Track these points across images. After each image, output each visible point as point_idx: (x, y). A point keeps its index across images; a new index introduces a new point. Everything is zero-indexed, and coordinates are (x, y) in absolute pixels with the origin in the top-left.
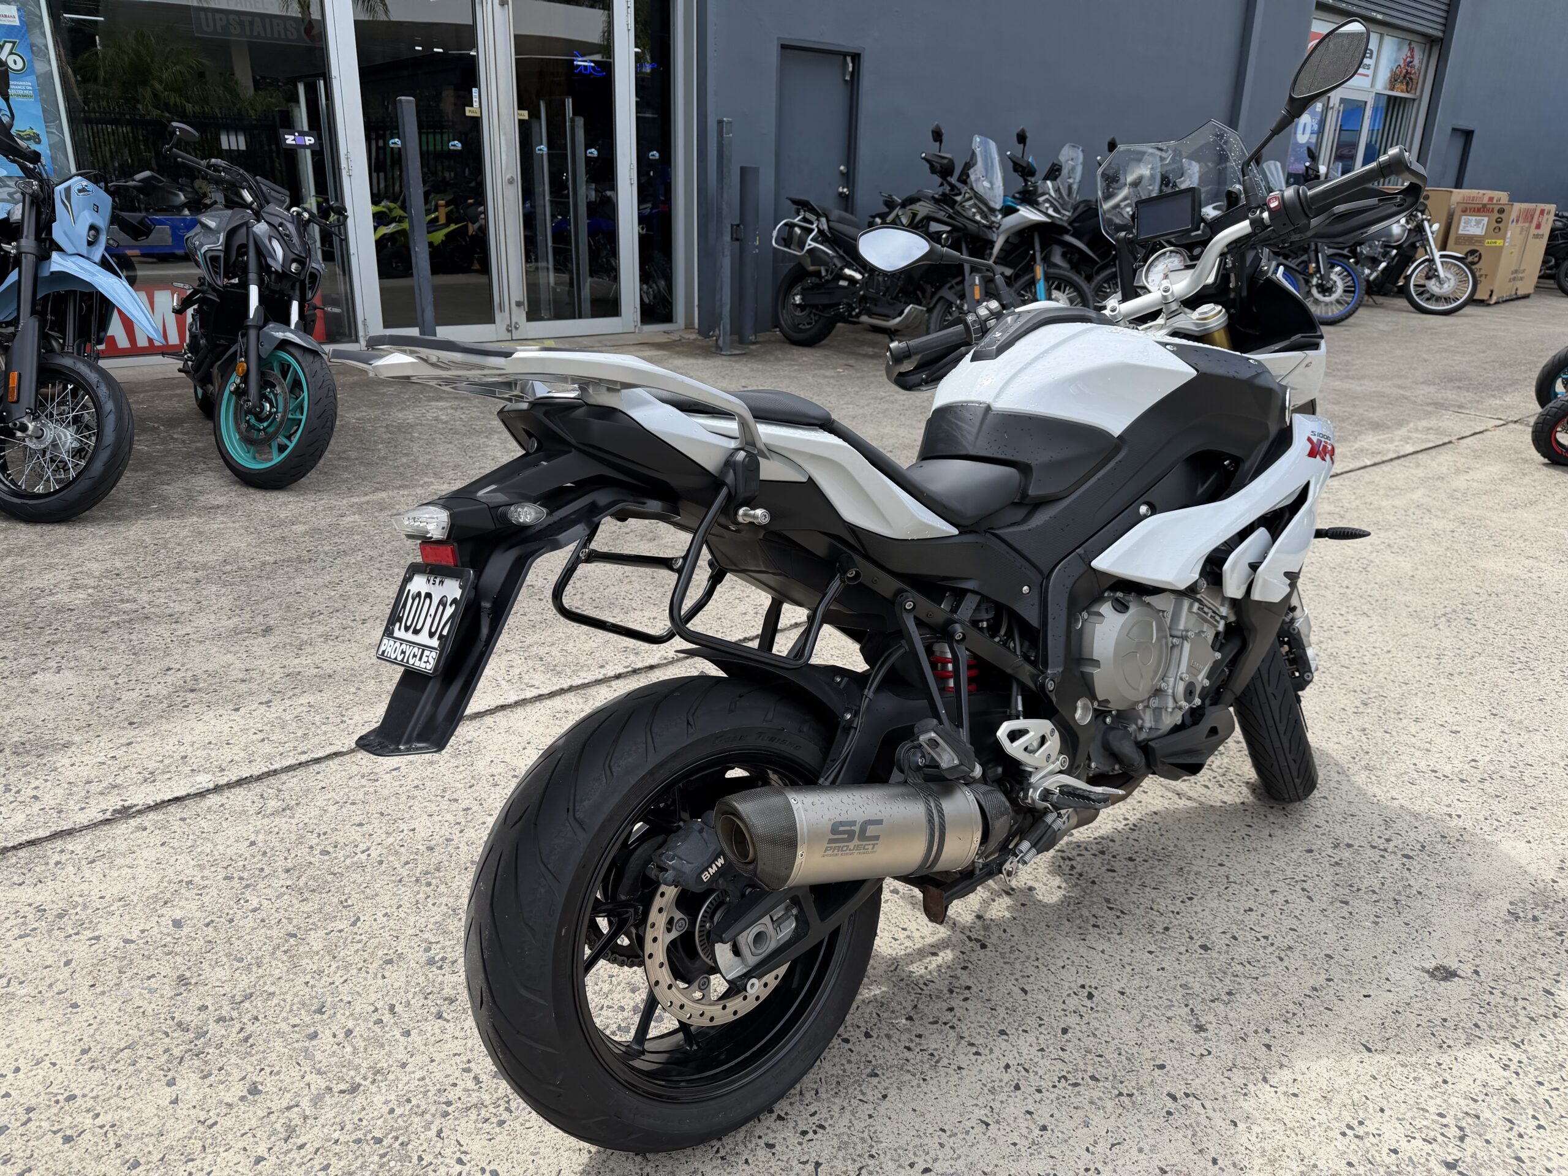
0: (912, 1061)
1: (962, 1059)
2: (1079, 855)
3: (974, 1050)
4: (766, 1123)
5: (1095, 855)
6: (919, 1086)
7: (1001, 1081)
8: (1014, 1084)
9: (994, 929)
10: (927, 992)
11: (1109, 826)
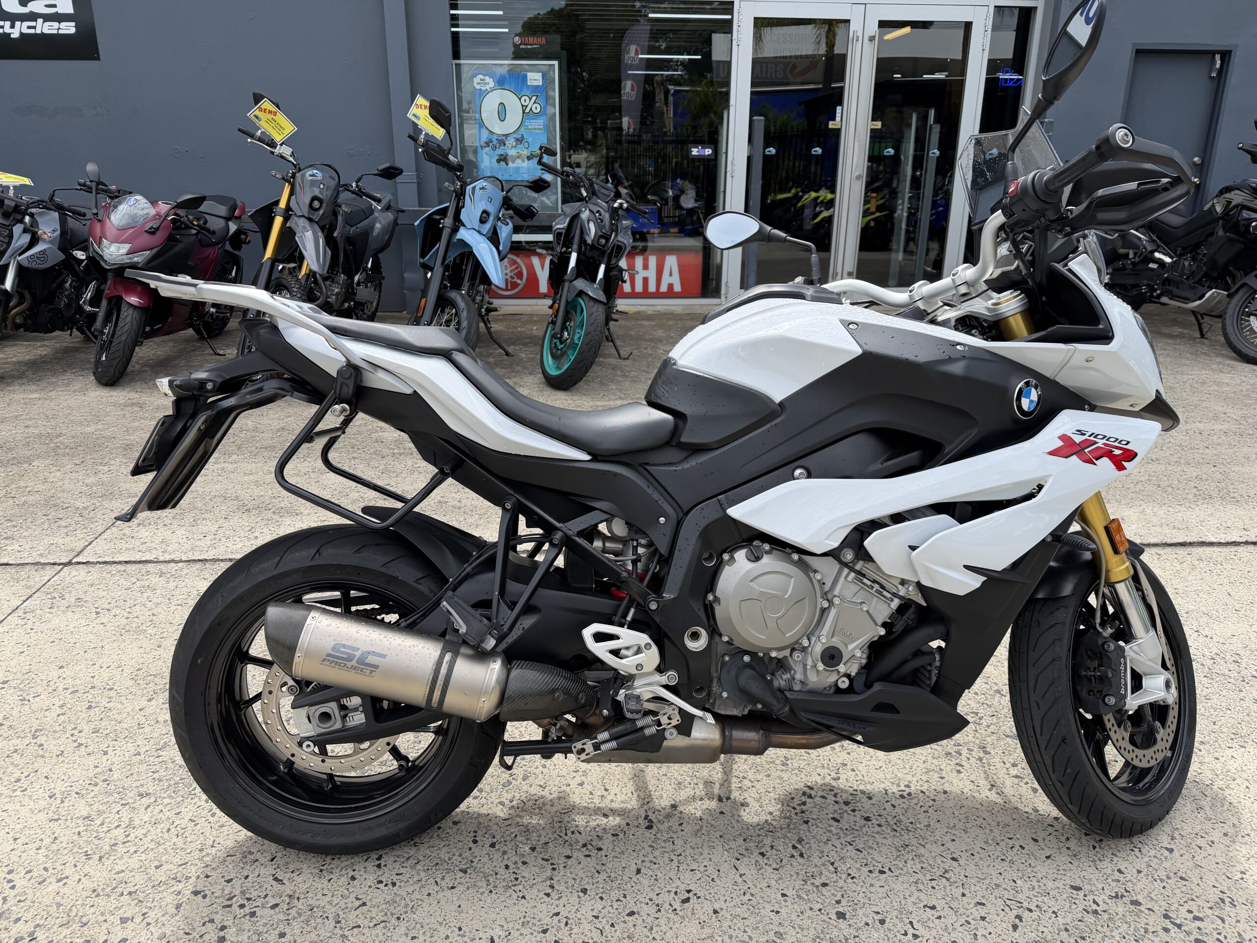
0: (498, 876)
1: (531, 894)
2: (823, 797)
3: (549, 891)
4: (367, 864)
5: (837, 802)
6: (482, 894)
7: (539, 921)
8: (545, 927)
9: (675, 819)
10: (567, 838)
11: (882, 786)
